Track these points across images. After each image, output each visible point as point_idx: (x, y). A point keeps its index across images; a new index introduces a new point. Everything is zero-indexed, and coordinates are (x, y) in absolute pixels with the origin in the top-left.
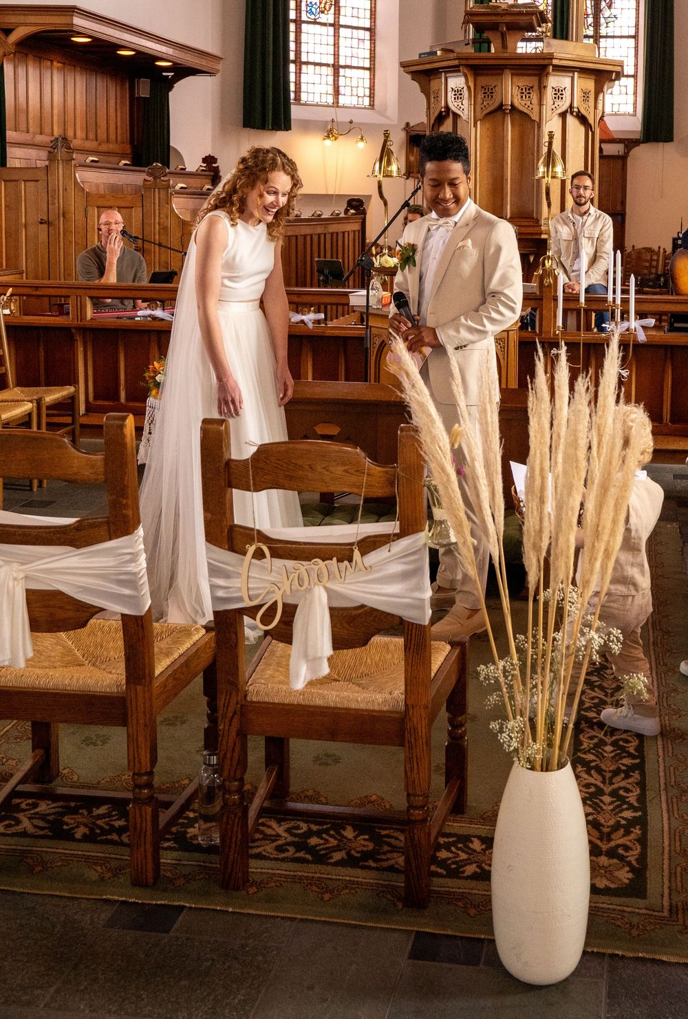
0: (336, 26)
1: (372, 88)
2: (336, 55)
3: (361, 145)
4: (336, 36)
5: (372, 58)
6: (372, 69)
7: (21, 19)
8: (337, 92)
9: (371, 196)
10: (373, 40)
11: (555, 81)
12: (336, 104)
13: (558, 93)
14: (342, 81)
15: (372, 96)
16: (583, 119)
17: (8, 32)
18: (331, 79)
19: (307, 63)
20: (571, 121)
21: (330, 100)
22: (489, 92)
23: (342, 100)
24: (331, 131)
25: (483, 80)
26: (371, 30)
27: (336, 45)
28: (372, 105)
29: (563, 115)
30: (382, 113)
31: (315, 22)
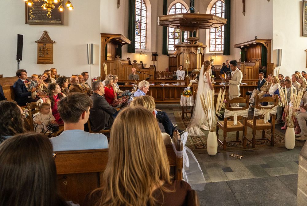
0: (141, 36)
1: (146, 46)
2: (141, 40)
3: (146, 55)
4: (141, 37)
5: (146, 41)
6: (146, 43)
7: (110, 36)
8: (140, 47)
9: (146, 64)
10: (146, 38)
11: (199, 48)
12: (140, 49)
13: (199, 50)
14: (141, 45)
15: (146, 47)
16: (201, 54)
17: (108, 38)
18: (140, 45)
19: (136, 42)
20: (200, 54)
21: (139, 48)
22: (189, 50)
23: (142, 48)
24: (141, 53)
25: (189, 48)
26: (146, 37)
27: (141, 39)
28: (146, 49)
29: (199, 54)
30: (148, 50)
31: (137, 35)
